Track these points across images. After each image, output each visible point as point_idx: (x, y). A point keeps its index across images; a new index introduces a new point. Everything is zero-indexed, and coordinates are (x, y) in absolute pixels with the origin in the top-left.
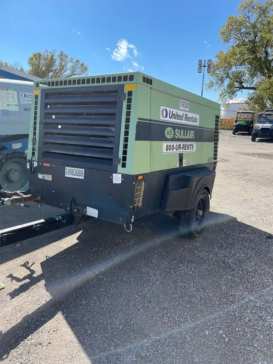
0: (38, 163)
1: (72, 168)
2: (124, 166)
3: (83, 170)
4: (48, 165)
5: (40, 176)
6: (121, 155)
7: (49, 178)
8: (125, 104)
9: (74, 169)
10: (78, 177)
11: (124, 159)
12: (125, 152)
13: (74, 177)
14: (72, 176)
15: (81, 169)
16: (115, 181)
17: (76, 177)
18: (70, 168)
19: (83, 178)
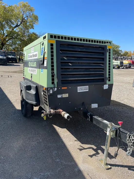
0: (58, 88)
1: (82, 87)
2: (109, 80)
3: (88, 86)
4: (66, 88)
5: (59, 96)
6: (108, 76)
7: (66, 95)
8: (108, 54)
9: (83, 87)
10: (86, 91)
11: (109, 78)
12: (109, 75)
13: (83, 91)
14: (82, 91)
15: (87, 86)
16: (105, 88)
17: (84, 91)
18: (80, 87)
19: (88, 90)
